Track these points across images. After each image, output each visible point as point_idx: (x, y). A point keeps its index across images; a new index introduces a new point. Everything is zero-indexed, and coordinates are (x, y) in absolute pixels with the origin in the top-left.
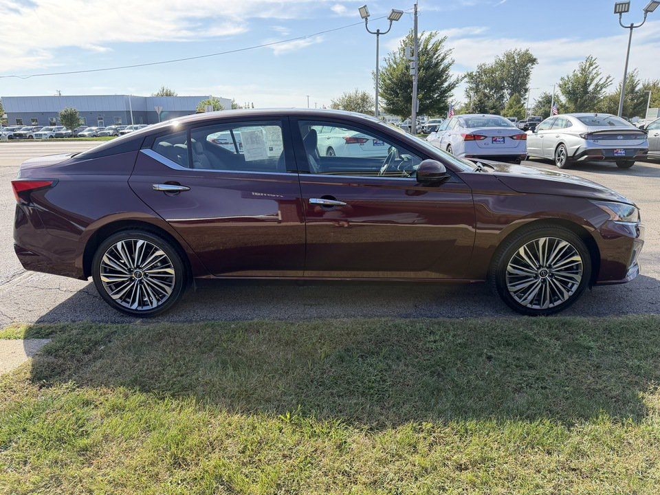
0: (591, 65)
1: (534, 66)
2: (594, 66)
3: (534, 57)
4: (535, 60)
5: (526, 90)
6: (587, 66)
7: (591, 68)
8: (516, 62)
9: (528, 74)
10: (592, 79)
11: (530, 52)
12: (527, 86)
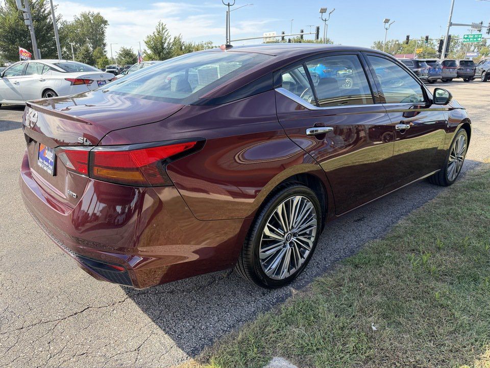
0: (163, 29)
1: (106, 26)
2: (165, 30)
3: (105, 19)
4: (106, 21)
5: (104, 45)
6: (161, 29)
7: (164, 31)
8: (92, 21)
9: (103, 33)
10: (166, 39)
11: (101, 15)
12: (105, 42)
